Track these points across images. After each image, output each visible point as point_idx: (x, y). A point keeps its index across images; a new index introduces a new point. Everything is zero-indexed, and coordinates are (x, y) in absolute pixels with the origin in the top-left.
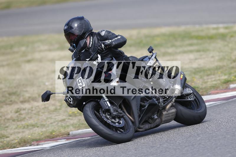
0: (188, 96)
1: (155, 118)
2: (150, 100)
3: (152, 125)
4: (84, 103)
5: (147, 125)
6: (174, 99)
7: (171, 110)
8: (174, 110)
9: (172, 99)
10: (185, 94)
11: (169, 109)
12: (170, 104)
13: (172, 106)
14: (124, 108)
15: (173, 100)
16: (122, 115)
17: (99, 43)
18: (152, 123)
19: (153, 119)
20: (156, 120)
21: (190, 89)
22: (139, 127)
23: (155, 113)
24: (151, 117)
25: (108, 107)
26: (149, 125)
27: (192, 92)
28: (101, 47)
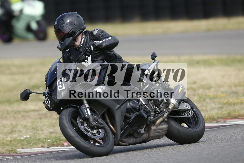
0: (185, 112)
1: (141, 132)
2: (137, 113)
3: (138, 140)
4: (62, 108)
5: (131, 139)
6: (167, 113)
7: (162, 125)
8: (165, 126)
9: (164, 113)
10: (182, 110)
11: (159, 125)
12: (161, 119)
13: (163, 121)
14: (107, 118)
15: (166, 115)
16: (102, 125)
17: (88, 44)
18: (138, 137)
19: (138, 133)
20: (143, 135)
21: (188, 105)
22: (121, 140)
23: (142, 127)
24: (136, 131)
25: (87, 115)
26: (135, 139)
27: (190, 108)
28: (90, 49)
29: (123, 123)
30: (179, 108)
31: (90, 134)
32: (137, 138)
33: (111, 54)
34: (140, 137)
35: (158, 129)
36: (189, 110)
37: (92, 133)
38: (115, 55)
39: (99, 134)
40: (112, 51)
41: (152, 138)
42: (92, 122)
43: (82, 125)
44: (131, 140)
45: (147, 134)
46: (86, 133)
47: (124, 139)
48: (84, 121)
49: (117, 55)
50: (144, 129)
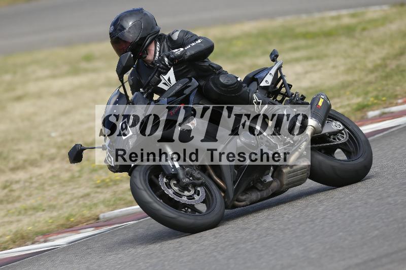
0: (335, 135)
1: (268, 181)
3: (265, 194)
5: (253, 194)
10: (328, 133)
14: (209, 167)
18: (264, 189)
19: (263, 183)
20: (270, 185)
21: (338, 123)
22: (235, 199)
23: (267, 172)
24: (259, 180)
25: (173, 170)
26: (259, 193)
27: (342, 127)
28: (163, 62)
29: (234, 172)
30: (324, 132)
31: (184, 200)
32: (262, 190)
33: (205, 66)
34: (267, 188)
35: (294, 170)
36: (340, 131)
37: (187, 196)
38: (212, 67)
39: (198, 195)
40: (206, 62)
41: (287, 187)
42: (184, 178)
43: (168, 188)
44: (254, 196)
45: (278, 181)
46: (177, 198)
47: (241, 196)
48: (170, 180)
49: (215, 66)
50: (270, 174)
